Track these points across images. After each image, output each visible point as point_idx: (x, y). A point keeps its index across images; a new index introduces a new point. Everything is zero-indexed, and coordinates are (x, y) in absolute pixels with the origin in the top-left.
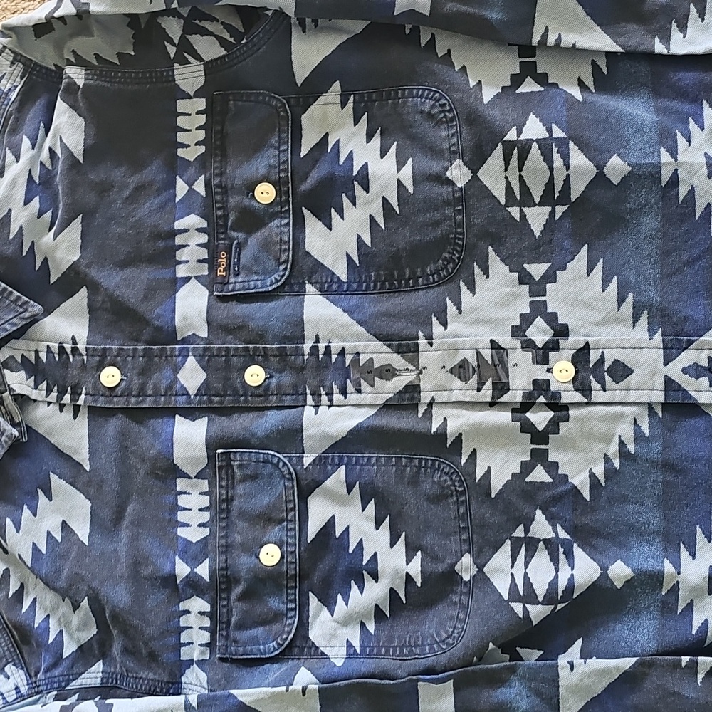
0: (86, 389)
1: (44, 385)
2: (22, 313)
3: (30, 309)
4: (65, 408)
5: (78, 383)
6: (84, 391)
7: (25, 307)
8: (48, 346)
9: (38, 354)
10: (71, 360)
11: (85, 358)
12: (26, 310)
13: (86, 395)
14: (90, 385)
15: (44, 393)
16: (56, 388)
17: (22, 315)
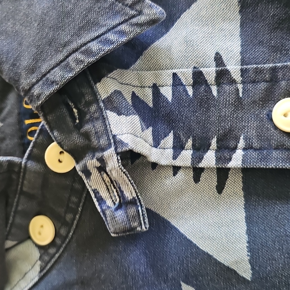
0: (245, 139)
1: (169, 140)
2: (133, 16)
3: (146, 11)
4: (203, 176)
5: (231, 130)
6: (242, 143)
7: (138, 8)
8: (175, 75)
9: (158, 91)
10: (215, 93)
11: (240, 87)
12: (140, 13)
13: (244, 149)
14: (252, 133)
15: (170, 152)
16: (190, 143)
17: (134, 20)
